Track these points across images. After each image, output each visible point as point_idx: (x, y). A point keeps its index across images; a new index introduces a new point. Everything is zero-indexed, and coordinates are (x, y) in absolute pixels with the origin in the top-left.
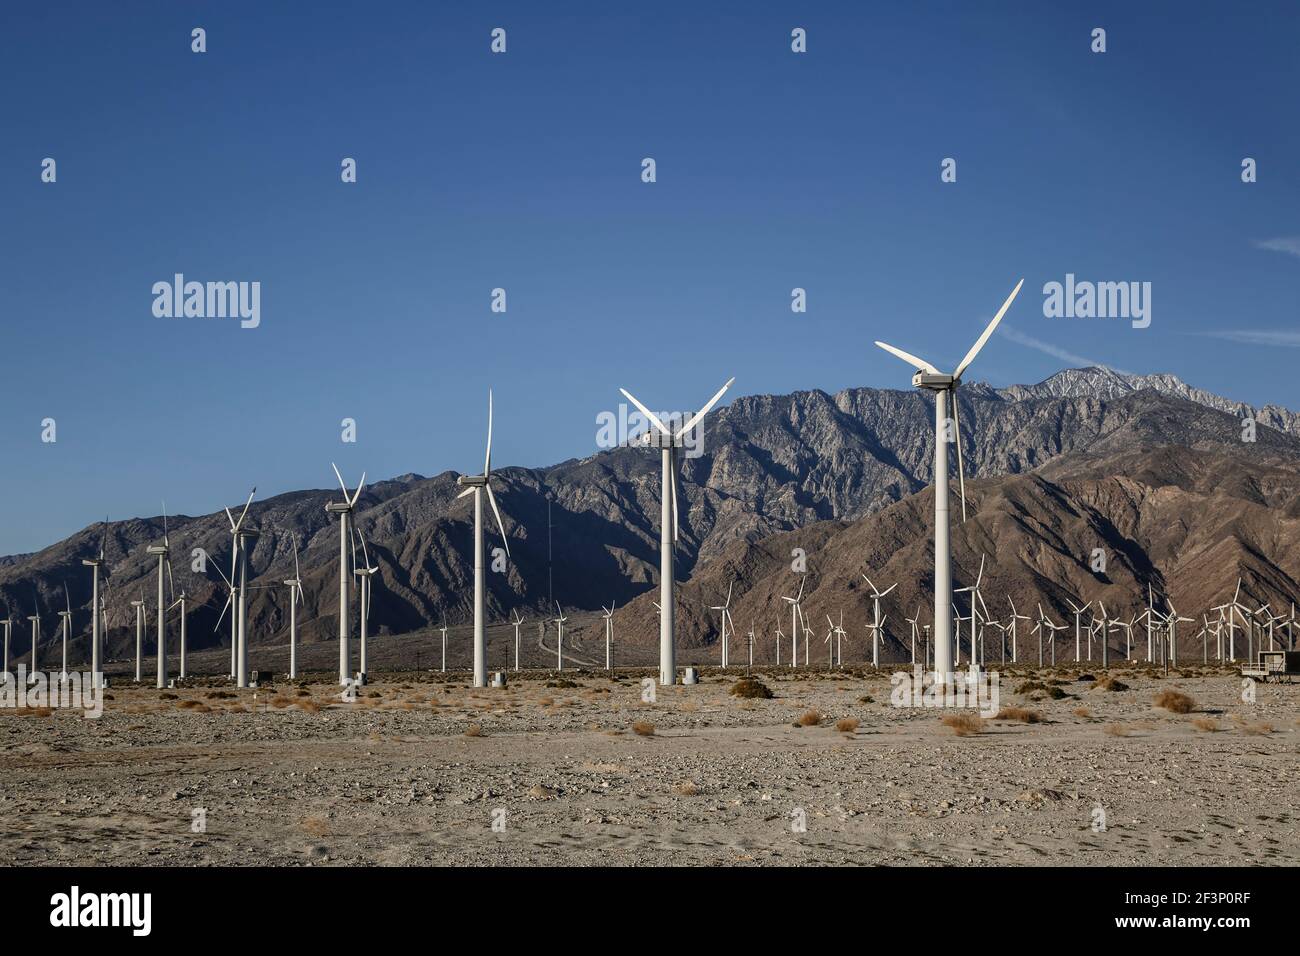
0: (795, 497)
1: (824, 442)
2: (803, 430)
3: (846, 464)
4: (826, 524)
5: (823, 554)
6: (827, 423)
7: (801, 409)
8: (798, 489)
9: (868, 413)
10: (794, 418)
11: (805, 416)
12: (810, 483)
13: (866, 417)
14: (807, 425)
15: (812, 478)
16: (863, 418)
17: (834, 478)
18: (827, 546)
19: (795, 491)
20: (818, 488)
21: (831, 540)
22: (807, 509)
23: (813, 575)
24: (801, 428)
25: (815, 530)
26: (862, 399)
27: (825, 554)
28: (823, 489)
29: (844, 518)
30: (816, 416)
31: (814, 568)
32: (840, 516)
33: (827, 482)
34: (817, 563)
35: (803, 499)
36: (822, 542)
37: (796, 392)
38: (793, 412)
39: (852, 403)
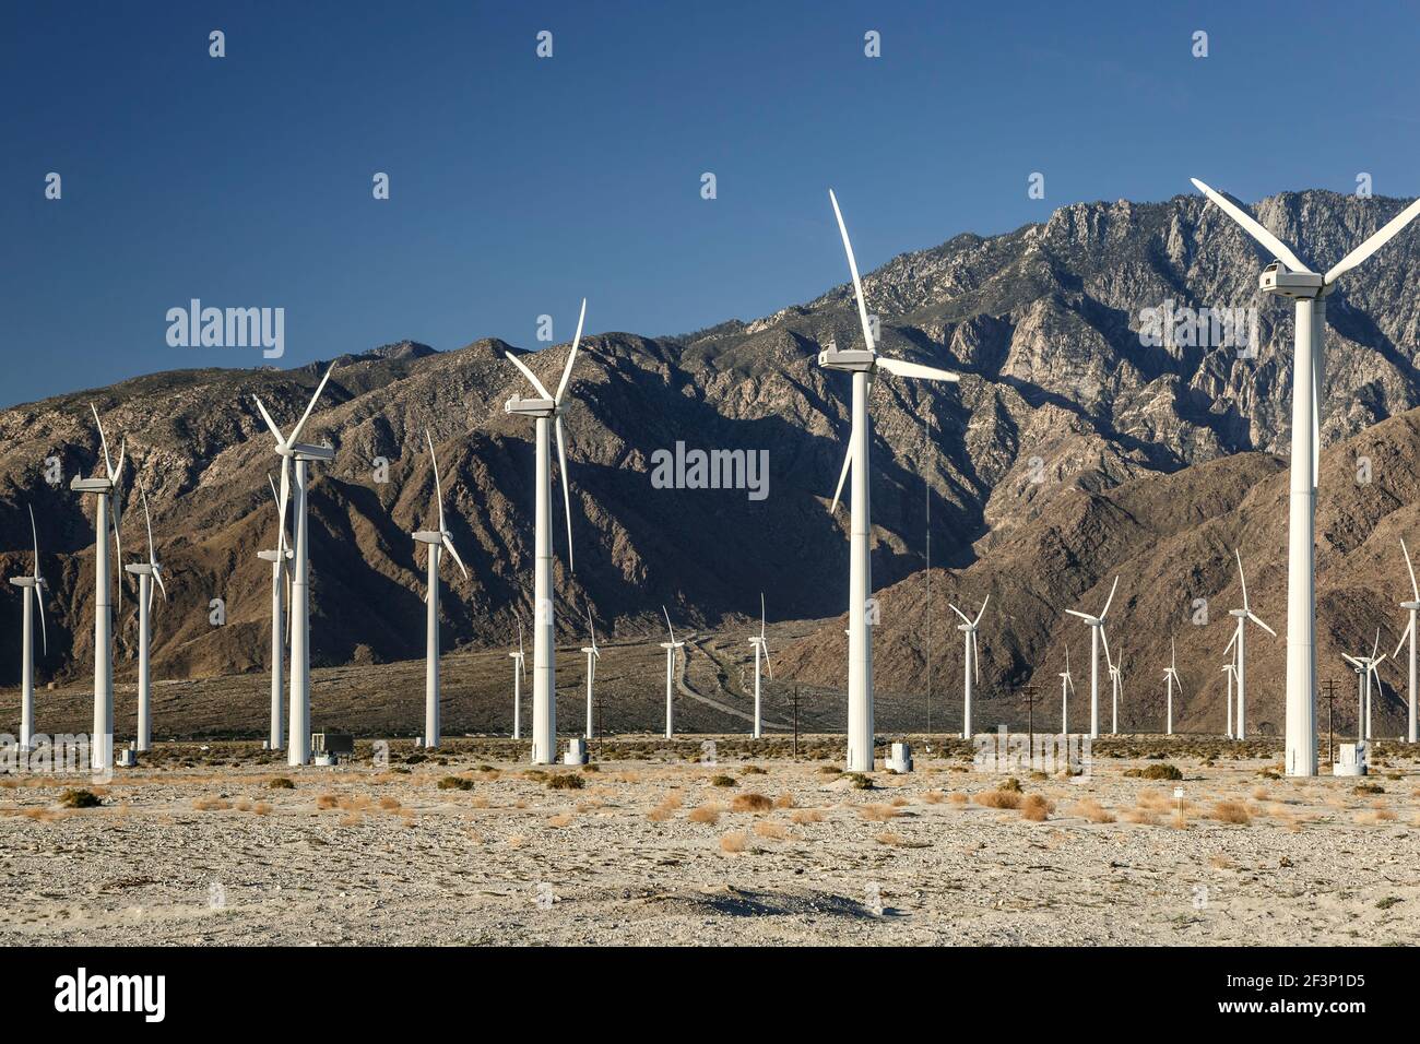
0: (1175, 405)
1: (1234, 297)
2: (1193, 272)
3: (1276, 343)
4: (1242, 462)
5: (1238, 520)
6: (1239, 260)
7: (1187, 230)
8: (1180, 389)
9: (1322, 241)
10: (1175, 248)
11: (1197, 245)
12: (1204, 379)
13: (1318, 251)
14: (1200, 263)
15: (1208, 370)
16: (1313, 251)
17: (1252, 369)
18: (1245, 503)
19: (1175, 392)
20: (1220, 388)
21: (1253, 492)
22: (1199, 430)
23: (1219, 559)
24: (1188, 268)
25: (1221, 472)
26: (1312, 213)
27: (1244, 520)
28: (1229, 392)
29: (1270, 448)
30: (1218, 246)
31: (1221, 547)
32: (1264, 445)
33: (1239, 378)
34: (1227, 536)
35: (1190, 408)
36: (1235, 495)
37: (1179, 197)
38: (1172, 237)
39: (1291, 220)
